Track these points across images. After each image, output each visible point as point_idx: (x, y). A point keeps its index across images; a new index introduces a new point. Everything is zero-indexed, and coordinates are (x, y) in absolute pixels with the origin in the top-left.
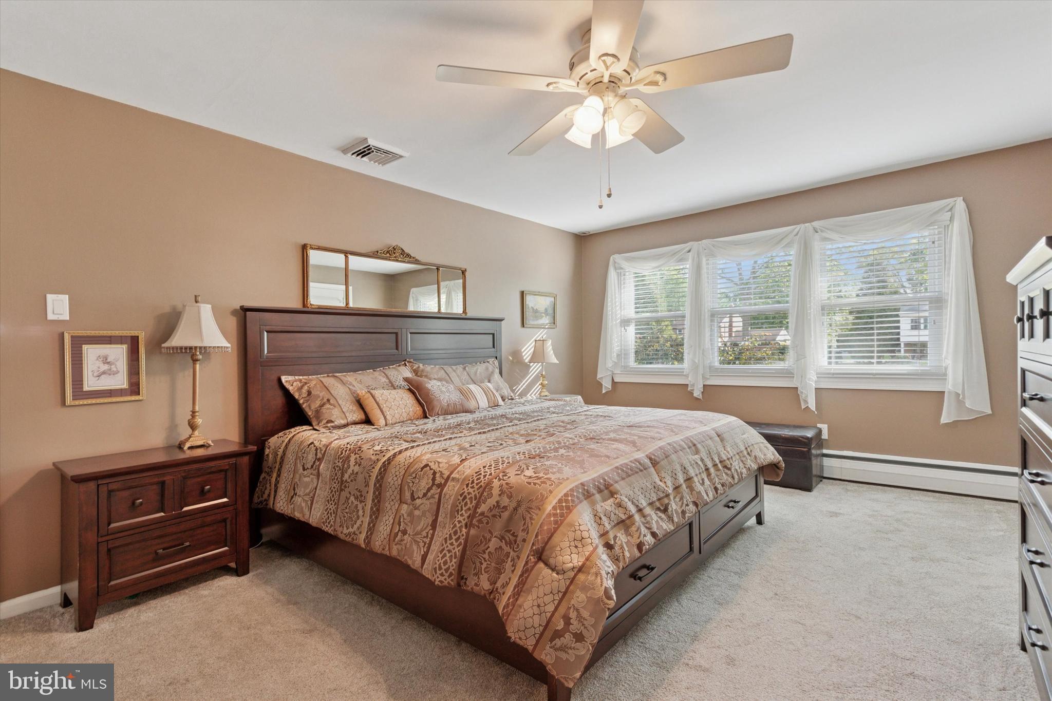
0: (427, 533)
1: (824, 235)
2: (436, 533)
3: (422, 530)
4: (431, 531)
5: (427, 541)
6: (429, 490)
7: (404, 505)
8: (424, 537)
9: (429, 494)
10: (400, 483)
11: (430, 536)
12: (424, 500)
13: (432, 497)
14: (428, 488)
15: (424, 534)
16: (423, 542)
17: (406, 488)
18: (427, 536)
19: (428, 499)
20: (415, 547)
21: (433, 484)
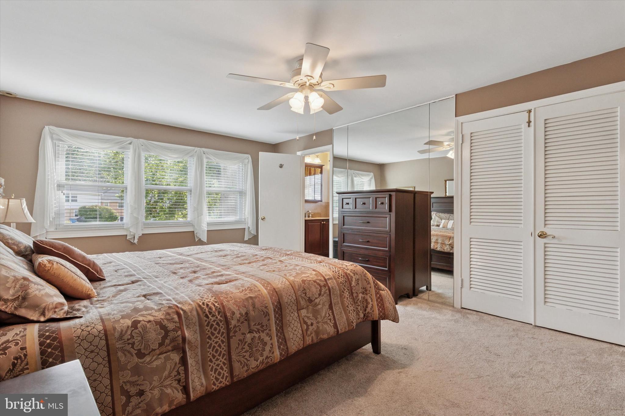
0: (329, 314)
1: (208, 156)
2: (334, 309)
3: (326, 315)
4: (331, 311)
5: (331, 317)
6: (320, 291)
7: (302, 311)
8: (328, 317)
9: (322, 293)
10: (295, 298)
11: (331, 314)
12: (321, 298)
13: (325, 293)
14: (320, 290)
15: (327, 315)
16: (329, 319)
17: (300, 299)
18: (329, 315)
19: (323, 295)
20: (325, 326)
21: (321, 287)
